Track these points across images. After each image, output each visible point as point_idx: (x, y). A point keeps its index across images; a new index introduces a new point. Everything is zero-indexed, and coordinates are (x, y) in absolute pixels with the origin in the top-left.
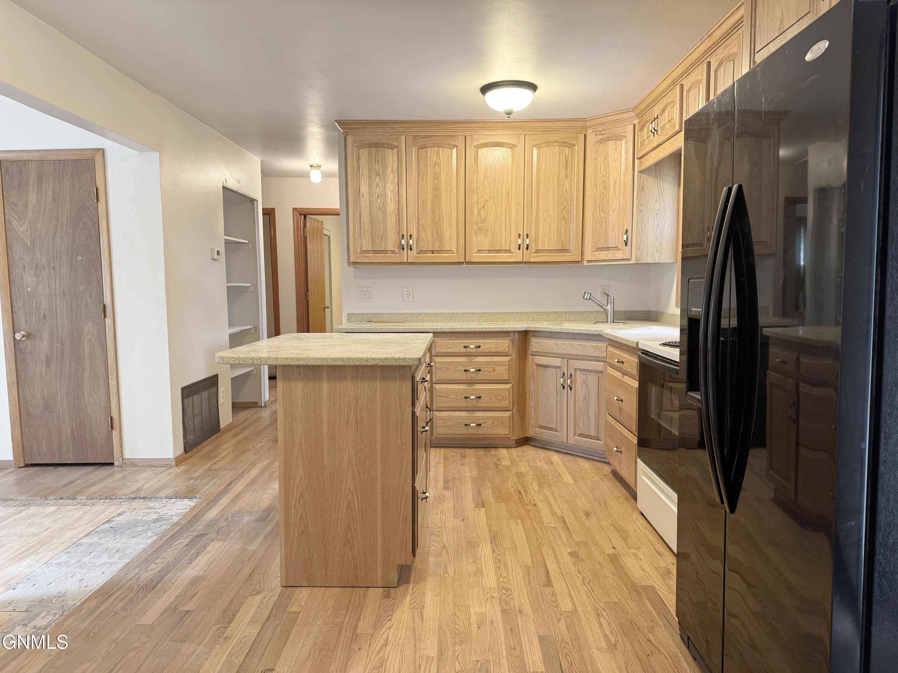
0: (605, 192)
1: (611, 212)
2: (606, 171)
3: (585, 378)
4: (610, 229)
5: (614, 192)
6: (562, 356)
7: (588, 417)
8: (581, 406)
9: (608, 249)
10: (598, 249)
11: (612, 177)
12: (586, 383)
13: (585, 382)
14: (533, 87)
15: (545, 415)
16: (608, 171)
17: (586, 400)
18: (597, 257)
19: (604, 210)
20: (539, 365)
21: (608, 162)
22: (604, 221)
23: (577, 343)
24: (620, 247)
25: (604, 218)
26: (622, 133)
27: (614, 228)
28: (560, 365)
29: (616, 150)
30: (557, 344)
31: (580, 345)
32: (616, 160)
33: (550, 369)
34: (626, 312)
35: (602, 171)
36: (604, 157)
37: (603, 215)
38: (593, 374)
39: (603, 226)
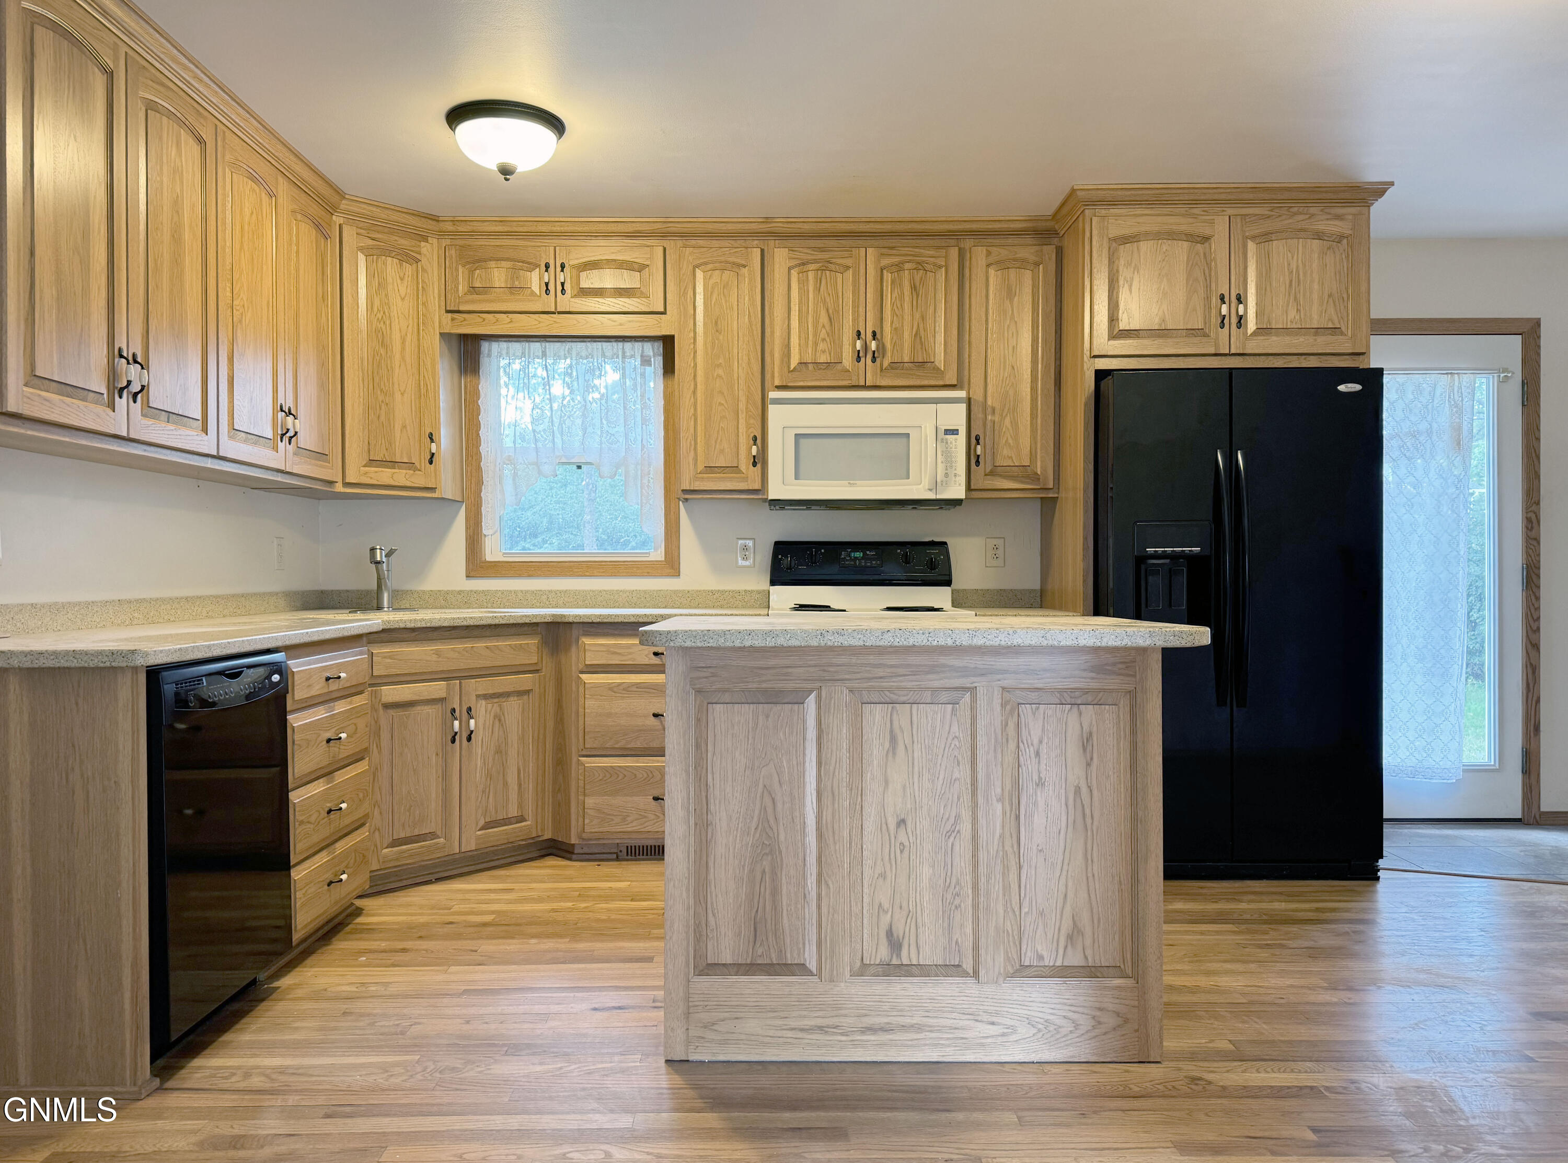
0: (382, 351)
1: (398, 396)
2: (384, 313)
3: (498, 711)
4: (398, 427)
5: (403, 358)
6: (447, 676)
7: (505, 784)
9: (393, 464)
10: (371, 462)
11: (396, 327)
12: (500, 720)
13: (498, 718)
16: (387, 314)
17: (501, 752)
18: (371, 478)
19: (382, 387)
21: (386, 295)
22: (383, 407)
23: (480, 644)
24: (417, 464)
25: (382, 402)
26: (412, 251)
27: (404, 427)
28: (444, 695)
29: (402, 279)
30: (438, 653)
31: (487, 647)
32: (403, 299)
33: (419, 708)
35: (375, 309)
36: (379, 284)
37: (381, 398)
38: (512, 698)
39: (383, 418)
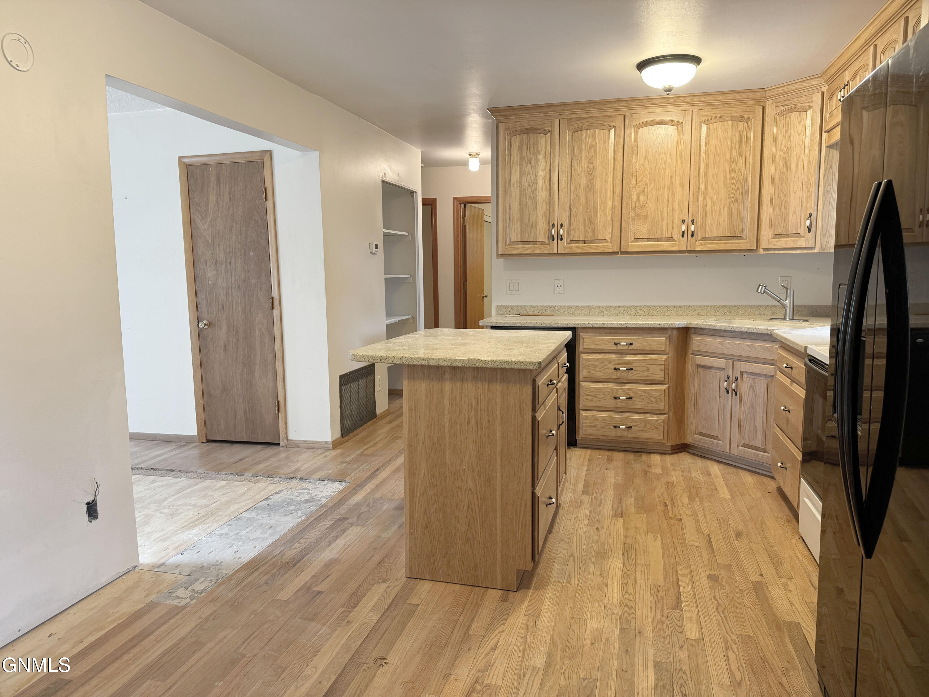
0: (785, 170)
1: (792, 195)
2: (788, 147)
3: (753, 383)
4: (791, 213)
5: (797, 171)
6: (727, 357)
7: (755, 427)
8: (747, 413)
9: (787, 235)
10: (776, 236)
11: (794, 153)
12: (753, 389)
13: (752, 387)
14: (696, 60)
15: (706, 420)
16: (789, 147)
17: (753, 407)
18: (774, 245)
19: (784, 191)
20: (699, 366)
21: (790, 136)
22: (783, 203)
23: (744, 343)
24: (802, 234)
25: (783, 200)
26: (807, 102)
27: (795, 212)
28: (724, 367)
29: (799, 123)
30: (721, 343)
31: (748, 345)
32: (799, 135)
33: (713, 371)
34: (811, 307)
35: (783, 147)
36: (786, 131)
37: (782, 197)
38: (762, 378)
39: (783, 210)
